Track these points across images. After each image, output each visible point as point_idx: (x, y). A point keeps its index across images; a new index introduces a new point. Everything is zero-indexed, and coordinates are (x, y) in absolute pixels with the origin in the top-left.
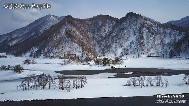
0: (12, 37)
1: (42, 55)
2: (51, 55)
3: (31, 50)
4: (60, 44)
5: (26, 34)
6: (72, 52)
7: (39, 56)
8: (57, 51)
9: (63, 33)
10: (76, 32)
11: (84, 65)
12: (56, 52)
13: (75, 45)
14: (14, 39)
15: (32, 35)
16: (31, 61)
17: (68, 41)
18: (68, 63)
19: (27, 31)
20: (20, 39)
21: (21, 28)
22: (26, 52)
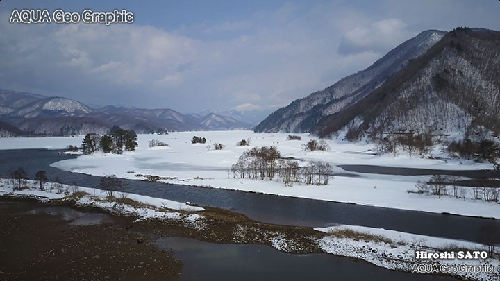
0: (334, 96)
1: (366, 135)
2: (385, 136)
3: (351, 124)
4: (412, 108)
5: (365, 87)
6: (442, 129)
7: (359, 139)
8: (400, 125)
9: (426, 79)
10: (470, 73)
11: (430, 158)
12: (397, 127)
13: (453, 108)
14: (337, 101)
15: (377, 88)
16: (319, 145)
17: (434, 100)
18: (386, 152)
19: (368, 80)
20: (349, 100)
21: (355, 74)
22: (340, 129)
